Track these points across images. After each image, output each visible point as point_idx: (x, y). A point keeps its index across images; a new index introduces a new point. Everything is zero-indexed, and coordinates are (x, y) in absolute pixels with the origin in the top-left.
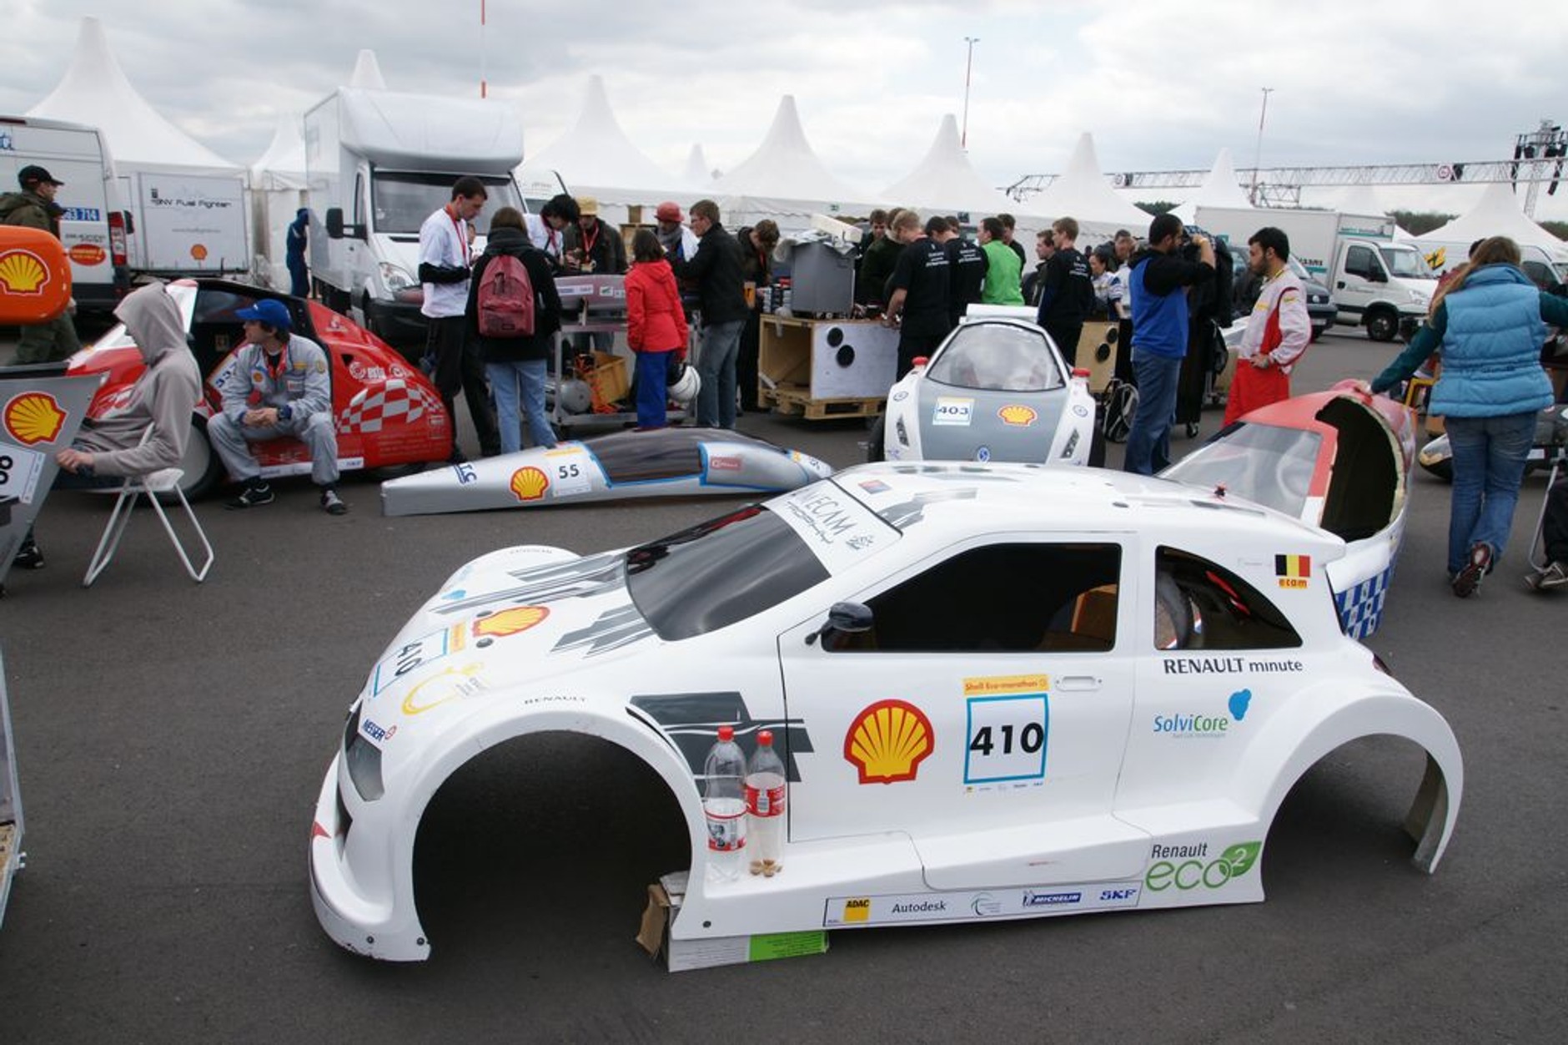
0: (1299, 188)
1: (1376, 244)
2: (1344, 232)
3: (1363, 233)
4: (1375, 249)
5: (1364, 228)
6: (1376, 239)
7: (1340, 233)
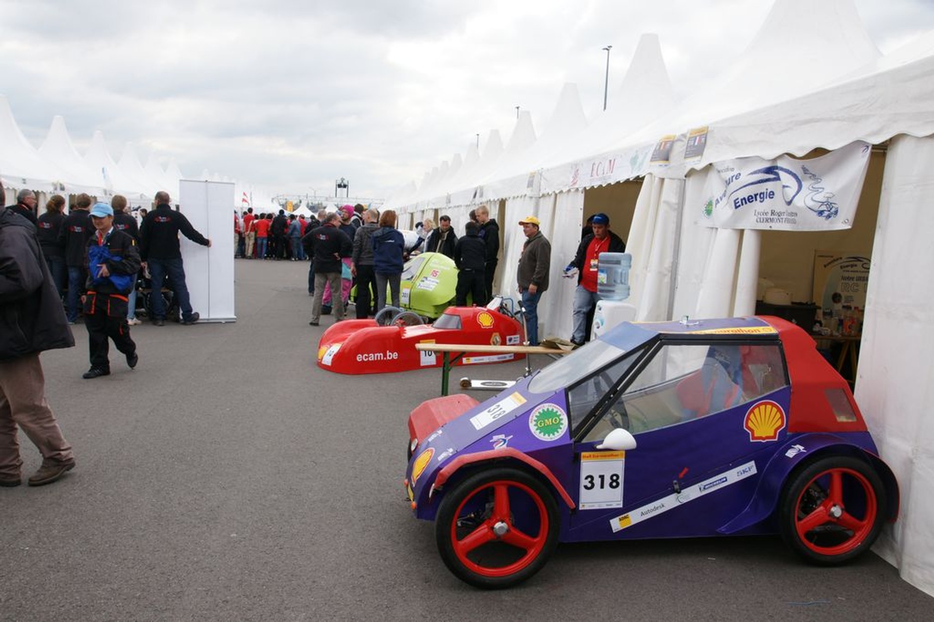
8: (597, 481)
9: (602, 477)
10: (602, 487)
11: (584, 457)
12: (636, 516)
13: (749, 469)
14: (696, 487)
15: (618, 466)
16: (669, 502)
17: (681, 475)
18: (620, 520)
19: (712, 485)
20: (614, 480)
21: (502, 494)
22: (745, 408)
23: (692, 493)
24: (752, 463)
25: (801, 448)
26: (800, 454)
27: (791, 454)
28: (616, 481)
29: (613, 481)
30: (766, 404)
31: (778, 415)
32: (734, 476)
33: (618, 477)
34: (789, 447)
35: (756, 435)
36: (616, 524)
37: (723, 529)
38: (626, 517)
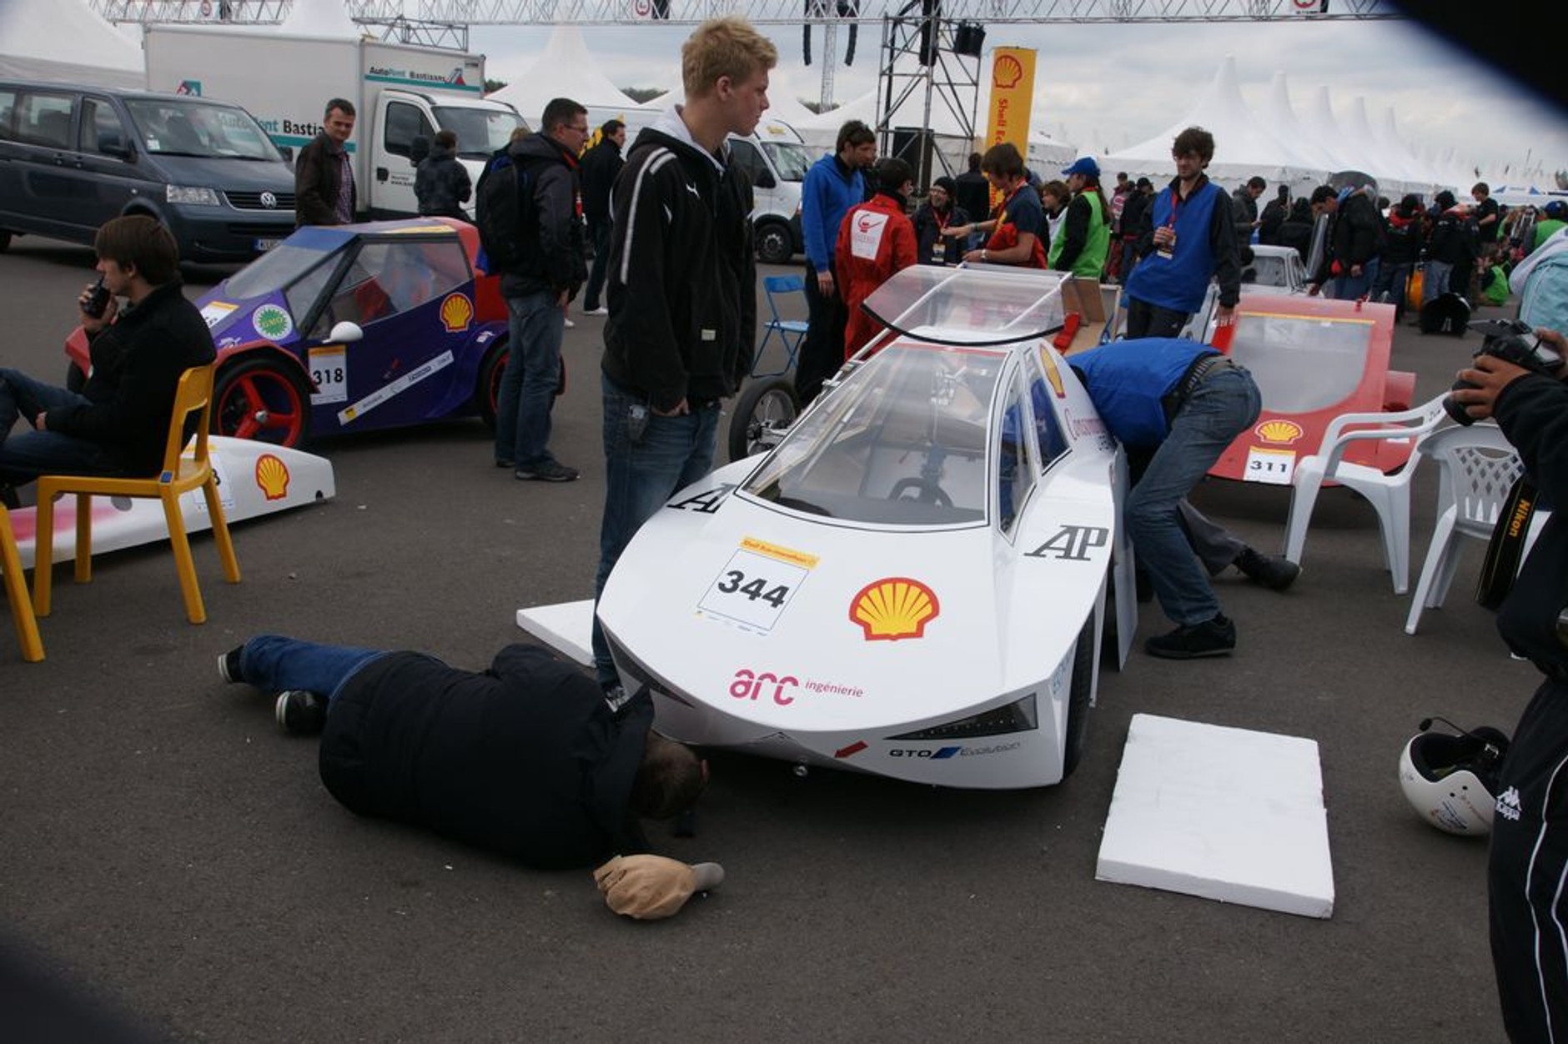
0: (466, 29)
1: (427, 99)
2: (378, 75)
3: (416, 80)
4: (426, 107)
5: (419, 71)
6: (427, 91)
7: (368, 77)
8: (324, 376)
9: (327, 372)
10: (329, 381)
11: (313, 353)
12: (359, 408)
13: (446, 359)
14: (406, 377)
15: (339, 361)
16: (386, 393)
17: (393, 367)
18: (347, 412)
19: (419, 374)
20: (338, 373)
21: (250, 388)
22: (441, 299)
23: (403, 383)
24: (449, 352)
25: (490, 333)
26: (489, 338)
27: (482, 339)
28: (340, 375)
29: (338, 375)
30: (456, 296)
31: (467, 307)
32: (436, 365)
33: (341, 371)
34: (478, 335)
35: (451, 326)
36: (344, 417)
37: (430, 415)
38: (351, 410)
